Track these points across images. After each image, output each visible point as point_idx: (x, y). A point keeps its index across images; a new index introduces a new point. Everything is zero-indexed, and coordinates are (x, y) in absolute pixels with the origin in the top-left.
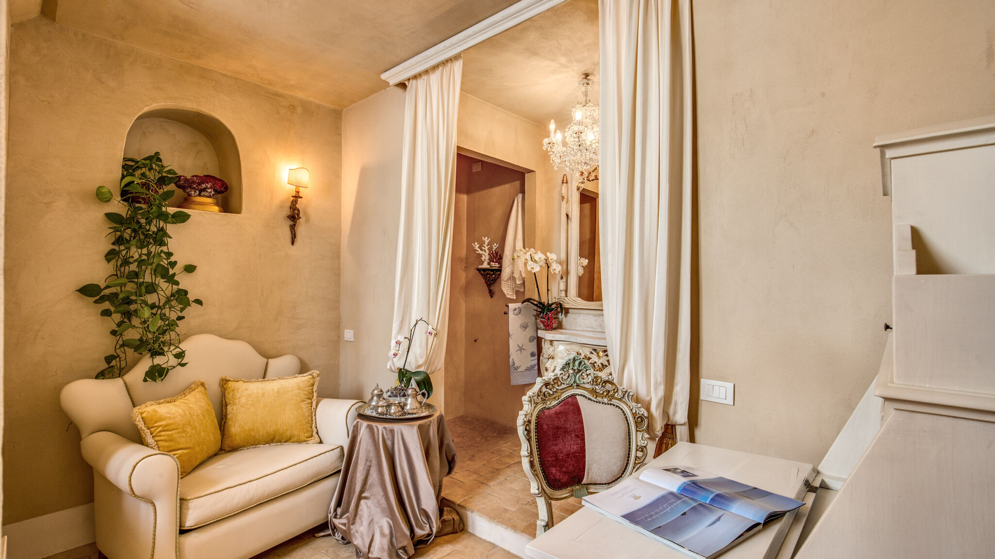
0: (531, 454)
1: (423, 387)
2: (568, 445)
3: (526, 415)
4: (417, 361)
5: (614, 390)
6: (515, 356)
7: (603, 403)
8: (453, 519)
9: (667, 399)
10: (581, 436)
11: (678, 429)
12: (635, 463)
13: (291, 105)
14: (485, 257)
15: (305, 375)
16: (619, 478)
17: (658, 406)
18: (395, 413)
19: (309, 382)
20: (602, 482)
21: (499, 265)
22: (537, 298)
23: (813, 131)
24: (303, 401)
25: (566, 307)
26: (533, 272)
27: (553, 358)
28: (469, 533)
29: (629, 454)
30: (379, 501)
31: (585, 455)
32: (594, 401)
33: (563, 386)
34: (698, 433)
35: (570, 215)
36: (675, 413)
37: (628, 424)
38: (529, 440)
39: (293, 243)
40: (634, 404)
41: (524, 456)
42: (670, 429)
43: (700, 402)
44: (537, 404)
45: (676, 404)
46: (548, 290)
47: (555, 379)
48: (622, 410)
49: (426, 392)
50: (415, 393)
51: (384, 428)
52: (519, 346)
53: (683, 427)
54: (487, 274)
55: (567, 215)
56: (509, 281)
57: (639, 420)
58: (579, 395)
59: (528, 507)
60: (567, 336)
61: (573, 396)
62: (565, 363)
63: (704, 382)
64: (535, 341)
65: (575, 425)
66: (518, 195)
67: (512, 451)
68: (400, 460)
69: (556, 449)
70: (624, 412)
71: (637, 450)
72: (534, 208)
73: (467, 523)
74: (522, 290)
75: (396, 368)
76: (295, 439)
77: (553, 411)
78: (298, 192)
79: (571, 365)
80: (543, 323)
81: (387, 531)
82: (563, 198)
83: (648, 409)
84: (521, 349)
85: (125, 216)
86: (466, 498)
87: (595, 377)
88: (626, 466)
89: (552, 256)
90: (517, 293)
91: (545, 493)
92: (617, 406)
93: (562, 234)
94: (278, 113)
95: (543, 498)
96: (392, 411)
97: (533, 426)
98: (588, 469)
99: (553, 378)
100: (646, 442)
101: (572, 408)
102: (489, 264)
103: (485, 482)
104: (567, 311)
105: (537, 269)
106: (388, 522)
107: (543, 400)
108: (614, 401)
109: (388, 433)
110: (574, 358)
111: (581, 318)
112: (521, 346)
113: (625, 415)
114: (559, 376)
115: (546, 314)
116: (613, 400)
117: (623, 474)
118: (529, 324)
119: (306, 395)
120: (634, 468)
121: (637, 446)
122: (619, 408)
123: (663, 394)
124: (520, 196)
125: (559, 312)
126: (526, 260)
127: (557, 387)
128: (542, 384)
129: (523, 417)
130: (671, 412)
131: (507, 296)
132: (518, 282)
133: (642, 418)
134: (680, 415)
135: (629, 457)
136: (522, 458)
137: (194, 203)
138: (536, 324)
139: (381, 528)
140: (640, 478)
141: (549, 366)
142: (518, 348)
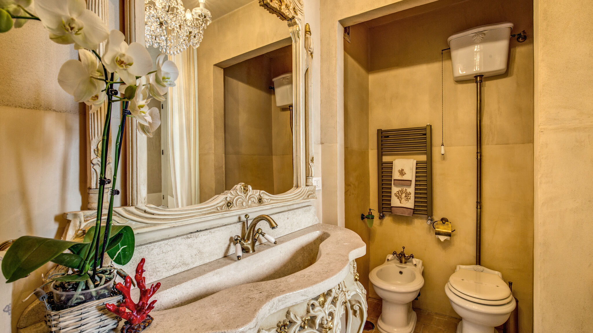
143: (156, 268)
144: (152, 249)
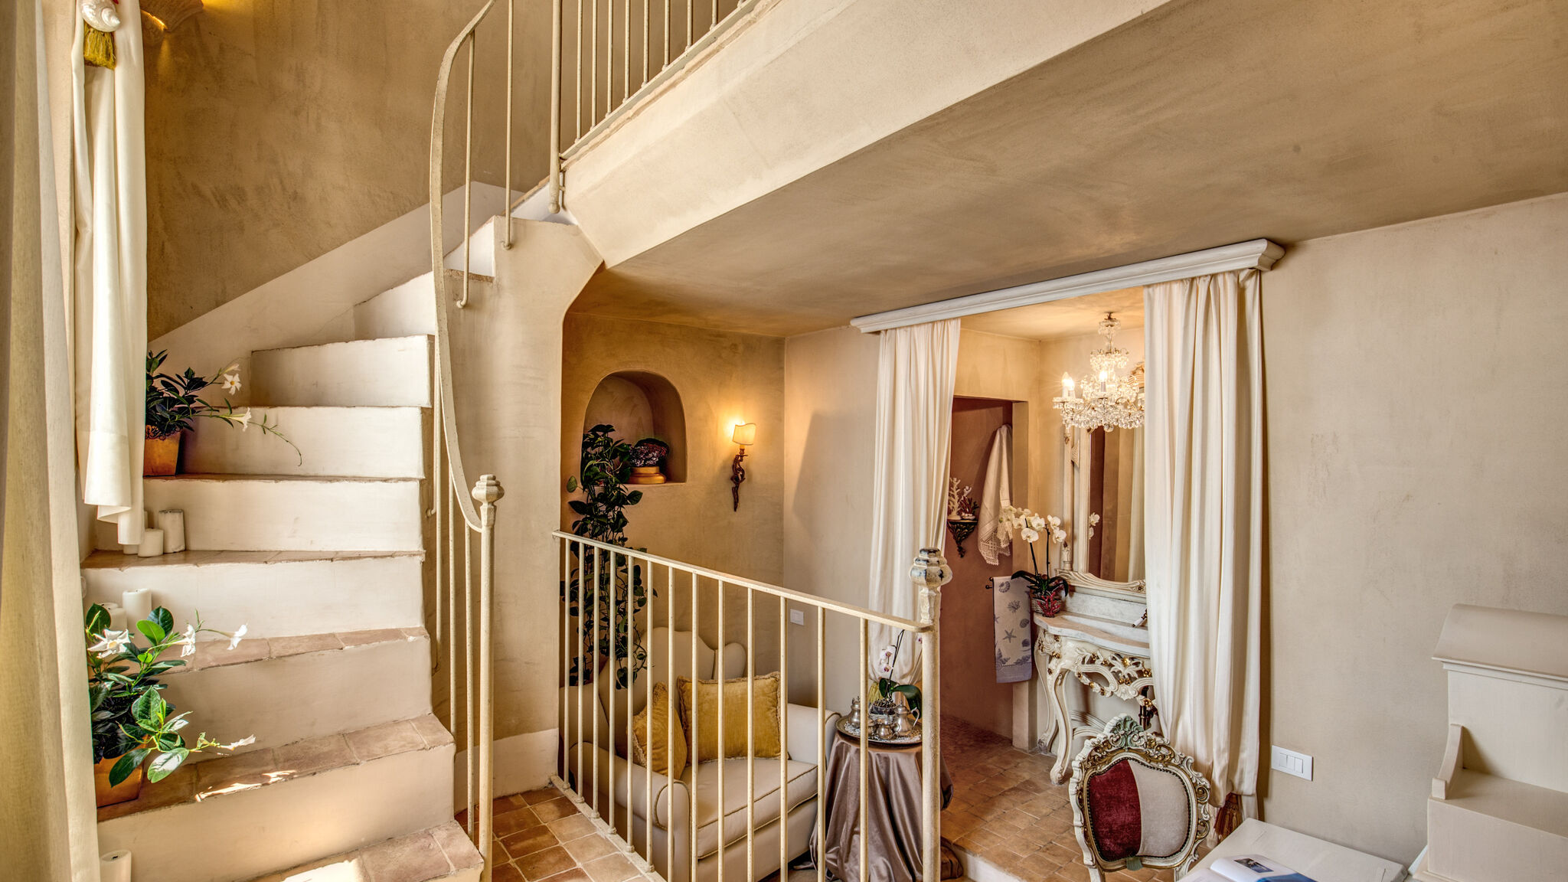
0: (1085, 825)
1: (914, 705)
2: (1122, 816)
3: (1078, 783)
4: (901, 670)
5: (1170, 755)
6: (1002, 646)
7: (1158, 769)
8: (951, 861)
9: (1232, 767)
10: (1136, 806)
11: (1244, 800)
12: (1196, 838)
13: (732, 344)
14: (954, 504)
15: (766, 676)
16: (1177, 852)
17: (1221, 776)
18: (885, 736)
19: (773, 686)
20: (1159, 855)
21: (974, 517)
22: (1030, 570)
23: (1408, 496)
24: (769, 709)
25: (1072, 584)
26: (1029, 542)
27: (1059, 658)
28: (970, 879)
29: (1189, 828)
30: (872, 838)
31: (1140, 827)
32: (1148, 767)
33: (1113, 749)
34: (1270, 806)
35: (1077, 463)
36: (1241, 782)
37: (1187, 794)
38: (1082, 810)
39: (735, 510)
40: (1194, 773)
41: (1078, 826)
42: (1234, 799)
43: (1271, 771)
44: (1087, 769)
45: (1242, 772)
46: (1048, 563)
47: (1105, 742)
48: (1180, 778)
49: (918, 711)
50: (906, 712)
51: (878, 754)
52: (1007, 632)
53: (1250, 798)
54: (957, 528)
55: (1073, 463)
56: (990, 542)
57: (1200, 792)
58: (1131, 759)
59: (1041, 854)
60: (1080, 632)
61: (1125, 760)
62: (1115, 725)
63: (1277, 751)
64: (1028, 627)
65: (1129, 794)
66: (1001, 427)
67: (1002, 771)
68: (896, 792)
69: (1109, 819)
70: (1182, 781)
71: (1198, 824)
72: (1025, 449)
73: (967, 865)
74: (1008, 554)
75: (877, 677)
76: (764, 753)
77: (1104, 777)
78: (743, 450)
79: (1122, 726)
80: (1041, 605)
81: (884, 873)
82: (1067, 439)
83: (1209, 777)
84: (1010, 636)
85: (586, 503)
86: (962, 836)
87: (1148, 740)
88: (1186, 840)
89: (1055, 521)
90: (1000, 557)
91: (1099, 864)
92: (1174, 774)
93: (1065, 486)
94: (720, 357)
95: (1097, 870)
96: (882, 734)
97: (1085, 794)
98: (1145, 840)
99: (1103, 741)
100: (1208, 817)
101: (1122, 774)
102: (959, 513)
103: (978, 814)
104: (1071, 590)
105: (1034, 537)
106: (884, 862)
107: (1093, 764)
108: (1170, 768)
109: (882, 761)
110: (1125, 719)
111: (1094, 600)
112: (1009, 632)
113: (1184, 784)
114: (1109, 738)
115: (1045, 594)
116: (1169, 766)
117: (1182, 848)
118: (1020, 604)
119: (771, 702)
120: (1195, 843)
121: (1199, 819)
122: (1177, 775)
123: (1227, 762)
124: (1004, 429)
125: (1061, 589)
126: (1020, 525)
127: (1108, 750)
128: (1092, 748)
129: (1075, 785)
130: (1236, 781)
131: (988, 562)
132: (1003, 545)
133: (1203, 789)
134: (1248, 785)
135: (1189, 831)
136: (1075, 828)
137: (640, 475)
138: (1031, 605)
139: (877, 868)
140: (1211, 868)
141: (1054, 668)
142: (1006, 635)
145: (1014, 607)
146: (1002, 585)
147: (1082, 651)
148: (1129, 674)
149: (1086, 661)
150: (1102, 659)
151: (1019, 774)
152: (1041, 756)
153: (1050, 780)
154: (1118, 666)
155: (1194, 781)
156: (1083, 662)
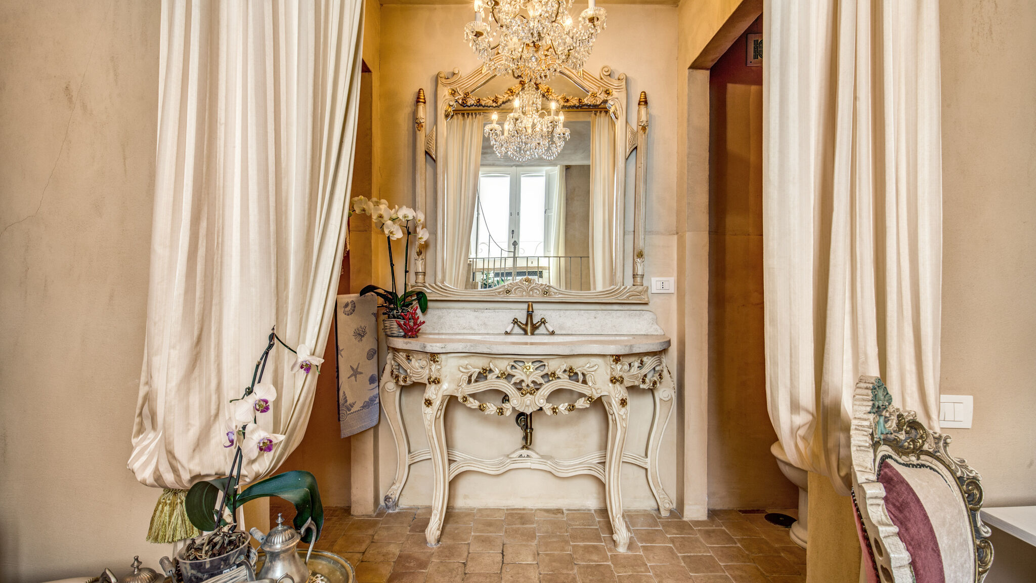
27: (438, 382)
32: (903, 465)
48: (939, 473)
52: (352, 368)
55: (427, 153)
57: (971, 489)
58: (887, 457)
61: (884, 461)
64: (375, 359)
70: (943, 477)
80: (400, 325)
84: (355, 373)
92: (931, 469)
104: (426, 305)
108: (923, 459)
112: (355, 367)
116: (922, 457)
118: (367, 330)
122: (934, 470)
141: (434, 397)
142: (352, 372)
143: (452, 325)
144: (450, 313)
145: (360, 334)
146: (347, 305)
147: (466, 368)
148: (533, 382)
149: (473, 379)
150: (497, 372)
151: (384, 550)
152: (390, 515)
153: (425, 541)
154: (519, 375)
155: (959, 474)
156: (469, 382)
